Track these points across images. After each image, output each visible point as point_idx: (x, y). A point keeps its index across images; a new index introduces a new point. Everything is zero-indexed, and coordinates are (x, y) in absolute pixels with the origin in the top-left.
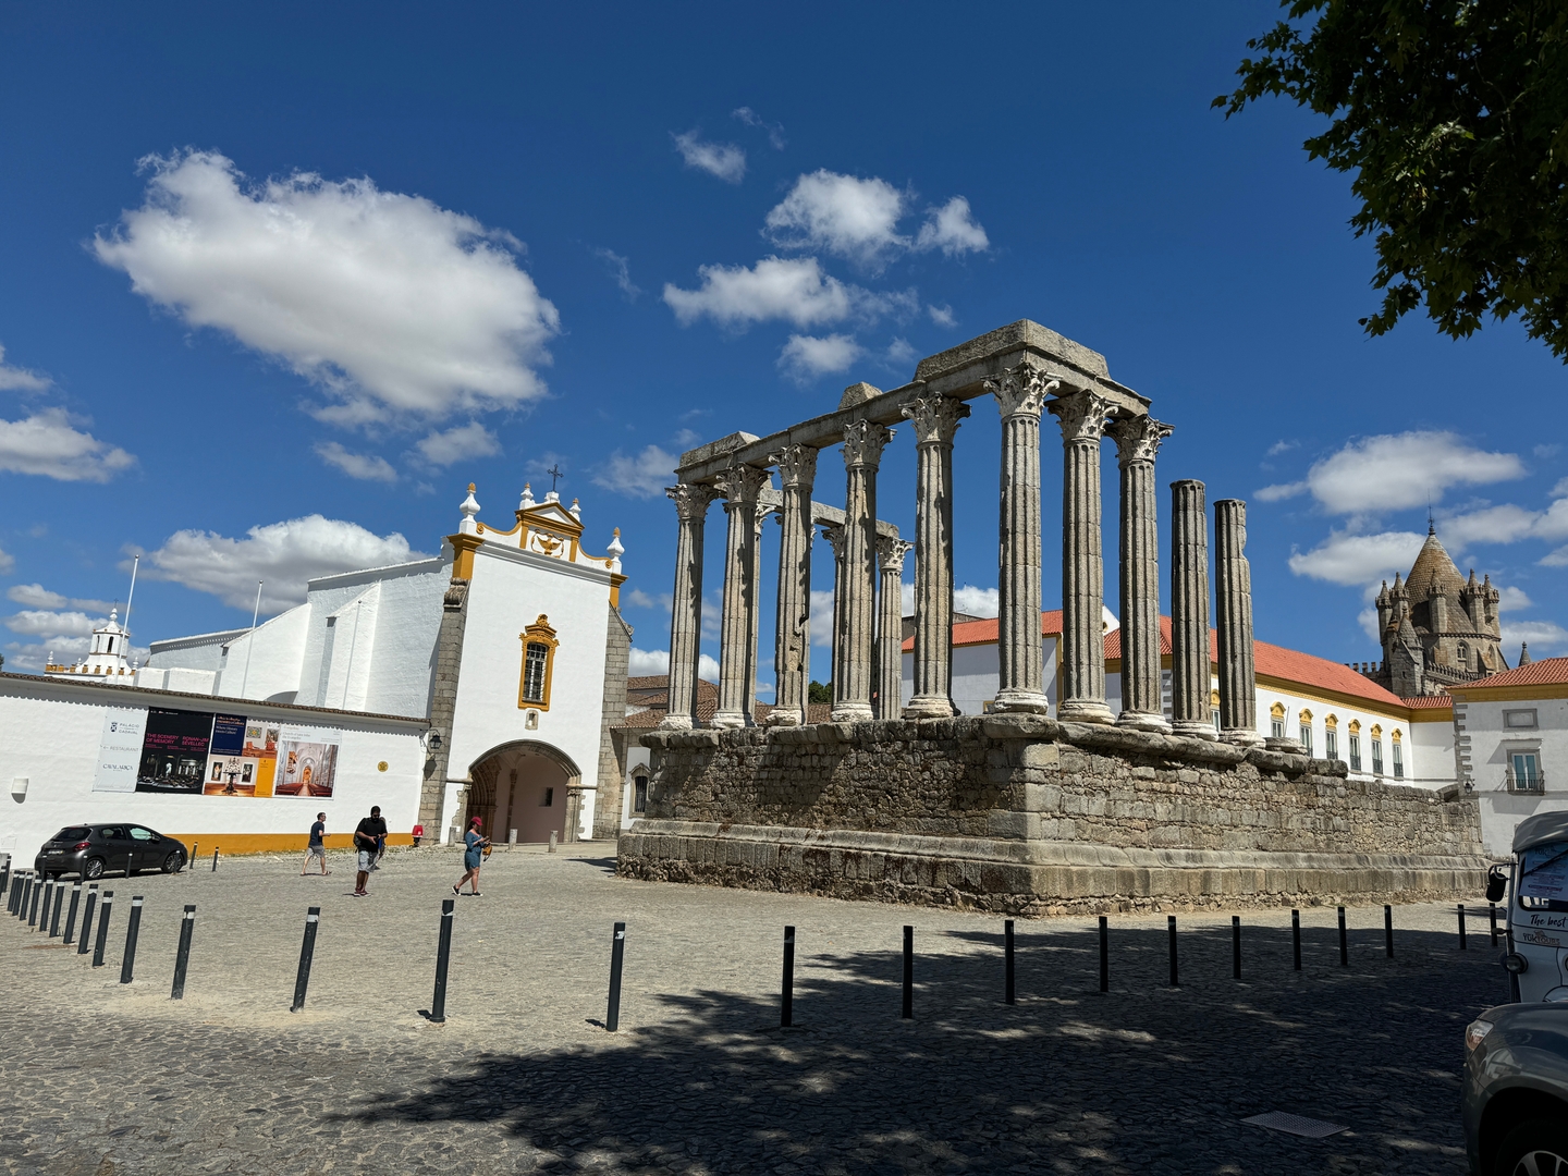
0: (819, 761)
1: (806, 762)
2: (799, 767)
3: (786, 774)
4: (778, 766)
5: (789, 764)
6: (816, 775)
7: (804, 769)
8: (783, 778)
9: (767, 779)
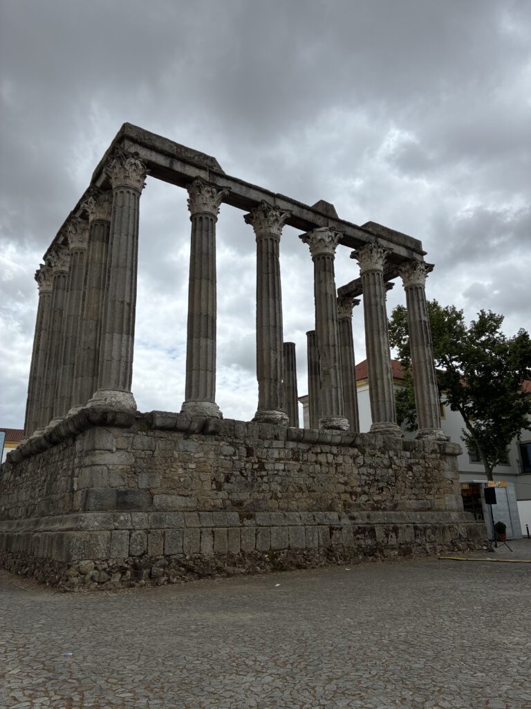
0: (334, 459)
1: (322, 458)
2: (316, 462)
3: (304, 467)
4: (294, 460)
5: (305, 459)
6: (332, 470)
7: (321, 464)
8: (300, 470)
9: (284, 470)
